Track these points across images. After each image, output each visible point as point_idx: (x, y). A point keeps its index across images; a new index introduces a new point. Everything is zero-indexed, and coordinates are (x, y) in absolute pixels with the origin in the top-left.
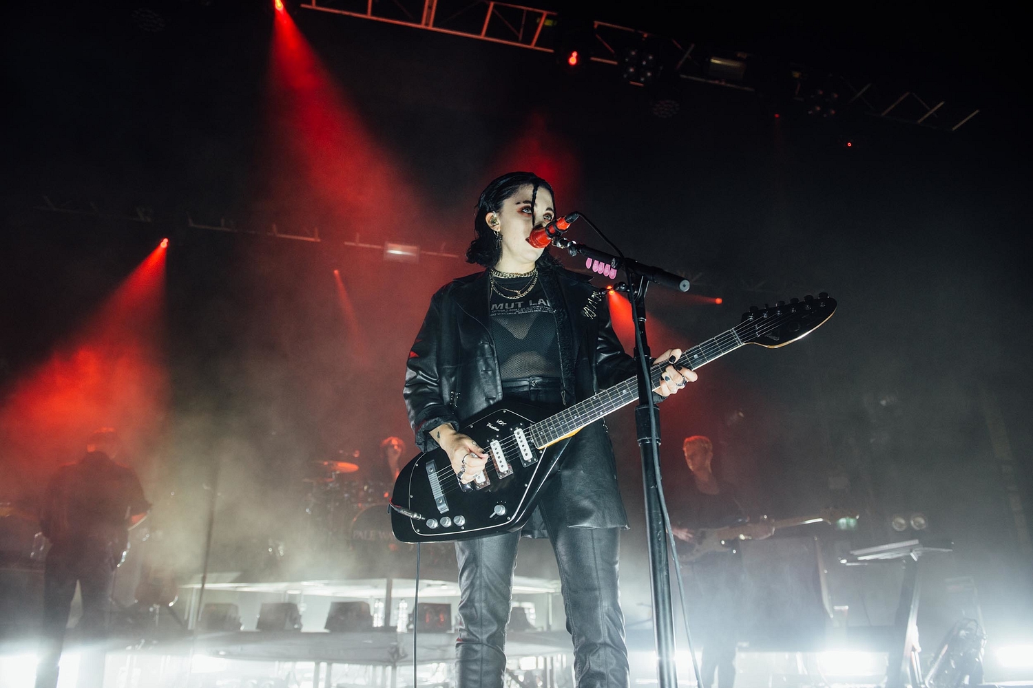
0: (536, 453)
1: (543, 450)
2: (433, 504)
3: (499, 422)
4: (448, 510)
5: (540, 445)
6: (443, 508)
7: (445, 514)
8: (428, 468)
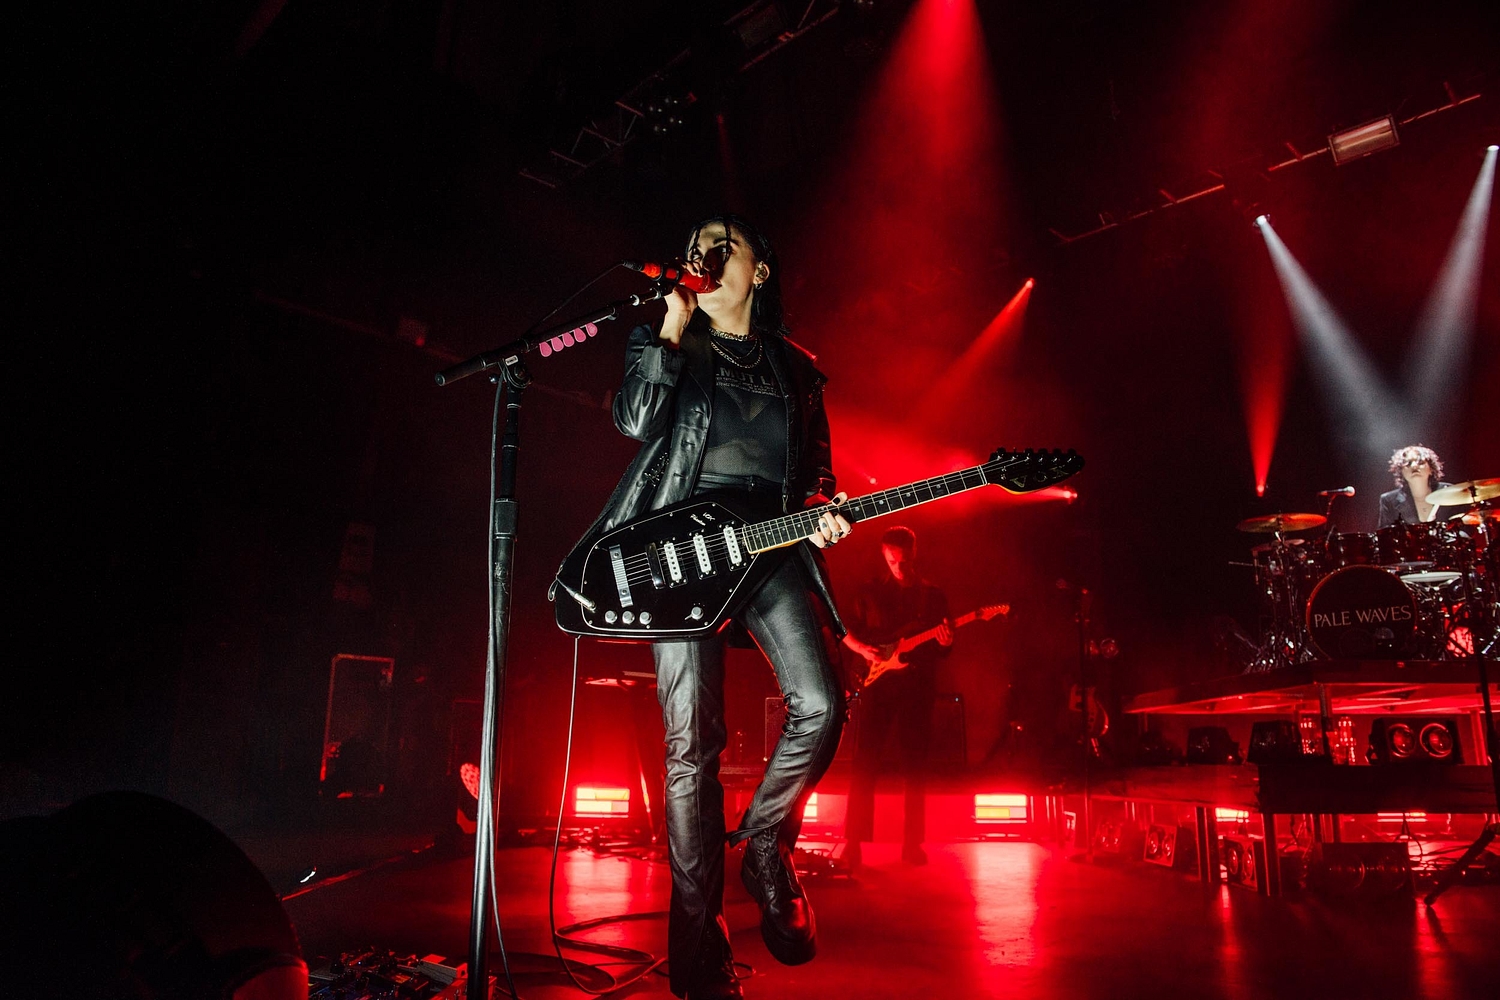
0: (746, 556)
1: (755, 555)
2: (615, 594)
3: (707, 516)
4: (631, 603)
5: (754, 549)
6: (626, 600)
7: (628, 608)
8: (612, 554)
